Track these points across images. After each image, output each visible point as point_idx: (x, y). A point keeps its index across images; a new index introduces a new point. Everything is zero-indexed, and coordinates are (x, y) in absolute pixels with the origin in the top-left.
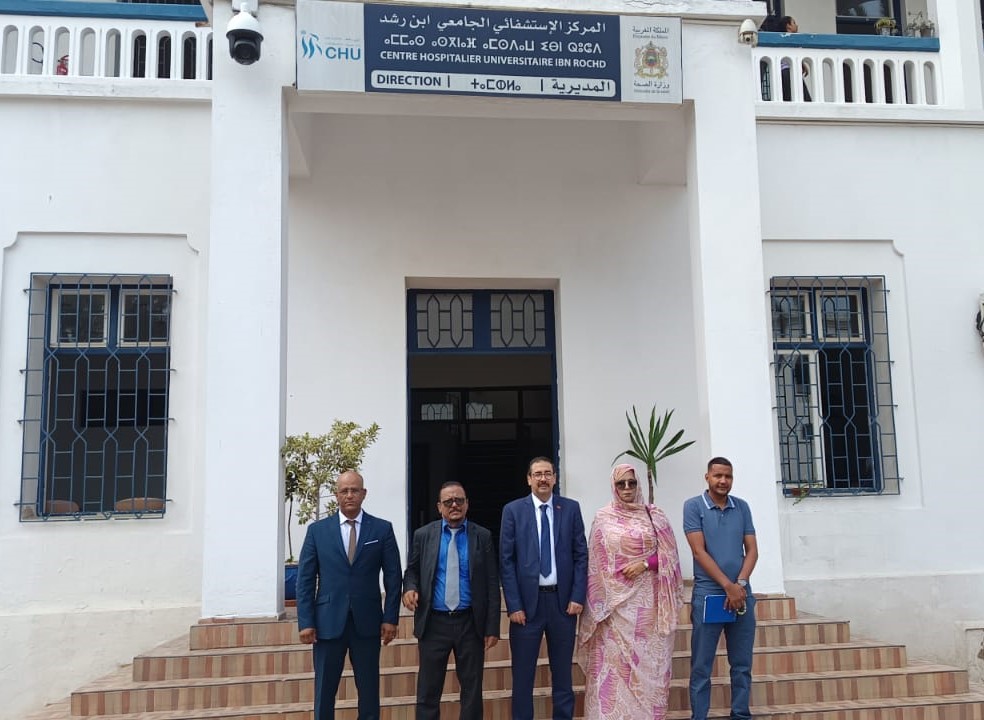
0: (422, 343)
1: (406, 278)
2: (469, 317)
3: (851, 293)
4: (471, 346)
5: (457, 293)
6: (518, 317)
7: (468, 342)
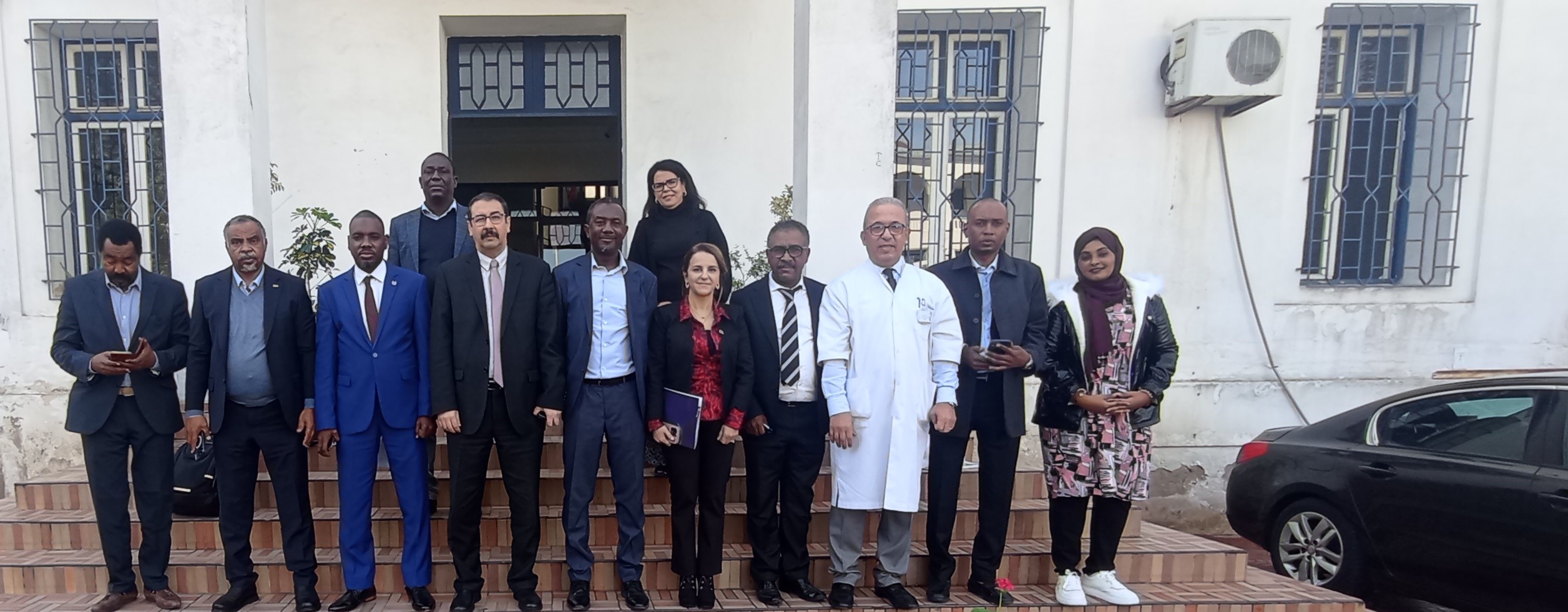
0: (465, 103)
1: (441, 17)
2: (519, 71)
3: (996, 37)
4: (523, 107)
5: (504, 43)
6: (577, 69)
7: (518, 103)
